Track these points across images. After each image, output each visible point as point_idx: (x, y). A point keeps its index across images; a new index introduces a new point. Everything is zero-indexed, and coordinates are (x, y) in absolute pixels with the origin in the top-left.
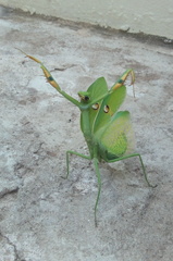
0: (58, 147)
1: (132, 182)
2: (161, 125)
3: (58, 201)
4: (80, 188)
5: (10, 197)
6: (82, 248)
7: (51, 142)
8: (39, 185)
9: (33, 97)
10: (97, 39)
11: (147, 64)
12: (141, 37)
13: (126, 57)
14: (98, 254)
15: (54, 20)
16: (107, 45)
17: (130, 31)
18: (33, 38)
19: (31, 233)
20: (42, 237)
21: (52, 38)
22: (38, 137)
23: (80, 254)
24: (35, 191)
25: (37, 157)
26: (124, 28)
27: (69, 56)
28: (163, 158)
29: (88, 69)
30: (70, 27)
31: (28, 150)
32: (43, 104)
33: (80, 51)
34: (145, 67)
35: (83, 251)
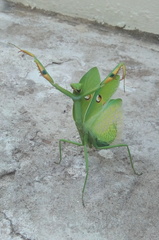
0: (52, 135)
1: (120, 170)
2: (150, 119)
3: (51, 184)
4: (71, 173)
5: (8, 178)
6: (71, 225)
7: (46, 130)
8: (34, 168)
9: (32, 88)
10: (94, 35)
11: (140, 60)
12: (136, 34)
13: (121, 53)
14: (85, 232)
15: (54, 15)
16: (103, 41)
17: (126, 28)
18: (33, 32)
19: (26, 210)
20: (36, 214)
21: (51, 33)
22: (34, 125)
23: (69, 231)
24: (30, 174)
25: (33, 143)
26: (120, 24)
27: (66, 51)
28: (149, 149)
29: (84, 64)
30: (69, 22)
31: (25, 137)
32: (40, 95)
33: (77, 46)
34: (138, 64)
35: (72, 228)
